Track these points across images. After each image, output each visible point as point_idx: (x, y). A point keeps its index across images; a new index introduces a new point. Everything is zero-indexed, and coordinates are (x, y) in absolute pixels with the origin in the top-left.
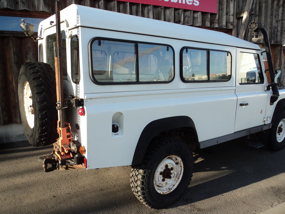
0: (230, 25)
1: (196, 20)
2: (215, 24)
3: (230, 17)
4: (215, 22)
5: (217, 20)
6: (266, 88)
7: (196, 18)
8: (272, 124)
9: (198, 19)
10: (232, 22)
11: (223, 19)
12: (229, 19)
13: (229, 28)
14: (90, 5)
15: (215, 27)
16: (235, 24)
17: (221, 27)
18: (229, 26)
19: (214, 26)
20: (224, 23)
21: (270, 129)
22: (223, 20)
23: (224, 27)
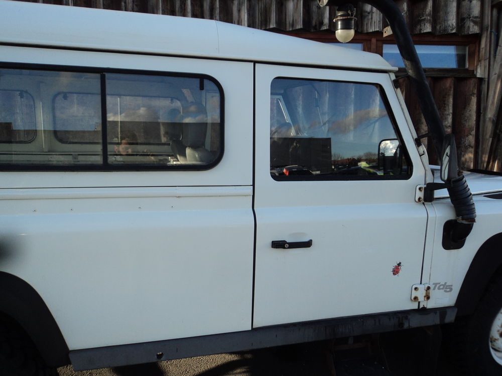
0: (472, 24)
1: (370, 17)
2: (425, 25)
3: (472, 5)
4: (424, 20)
5: (429, 15)
6: (420, 194)
7: (369, 13)
8: (456, 310)
9: (374, 15)
10: (476, 17)
11: (449, 10)
12: (470, 9)
13: (470, 33)
14: (104, 5)
15: (425, 31)
16: (487, 21)
17: (445, 30)
18: (469, 27)
19: (421, 30)
20: (452, 20)
21: (449, 324)
22: (450, 14)
23: (452, 30)
